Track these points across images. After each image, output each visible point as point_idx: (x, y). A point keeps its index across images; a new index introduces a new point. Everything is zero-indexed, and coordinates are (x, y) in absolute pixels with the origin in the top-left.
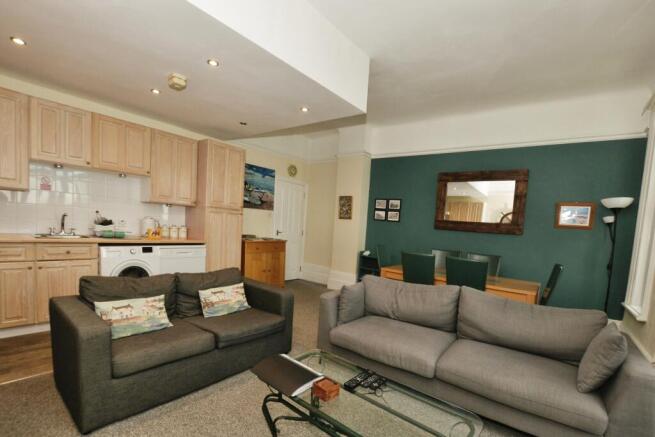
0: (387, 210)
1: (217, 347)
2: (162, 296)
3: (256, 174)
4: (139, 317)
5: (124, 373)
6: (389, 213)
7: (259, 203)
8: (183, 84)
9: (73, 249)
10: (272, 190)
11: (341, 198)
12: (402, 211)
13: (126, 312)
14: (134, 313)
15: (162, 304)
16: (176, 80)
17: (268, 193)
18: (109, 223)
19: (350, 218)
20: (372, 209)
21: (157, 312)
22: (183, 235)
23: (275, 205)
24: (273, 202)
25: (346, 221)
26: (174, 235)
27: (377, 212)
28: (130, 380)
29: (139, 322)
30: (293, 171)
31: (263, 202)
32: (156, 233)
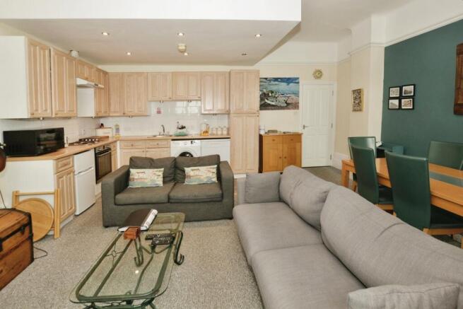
0: (400, 98)
1: (169, 202)
2: (163, 169)
3: (282, 83)
4: (146, 179)
5: (122, 203)
6: (403, 101)
7: (285, 105)
8: (184, 48)
9: (160, 142)
10: (297, 94)
11: (354, 91)
12: (416, 97)
13: (141, 175)
14: (145, 176)
15: (161, 174)
16: (180, 48)
17: (293, 96)
18: (183, 128)
19: (361, 110)
20: (387, 98)
21: (156, 177)
22: (225, 132)
23: (300, 105)
24: (298, 103)
25: (358, 113)
26: (219, 133)
27: (391, 101)
28: (122, 207)
29: (146, 181)
30: (318, 74)
31: (288, 104)
32: (207, 132)
